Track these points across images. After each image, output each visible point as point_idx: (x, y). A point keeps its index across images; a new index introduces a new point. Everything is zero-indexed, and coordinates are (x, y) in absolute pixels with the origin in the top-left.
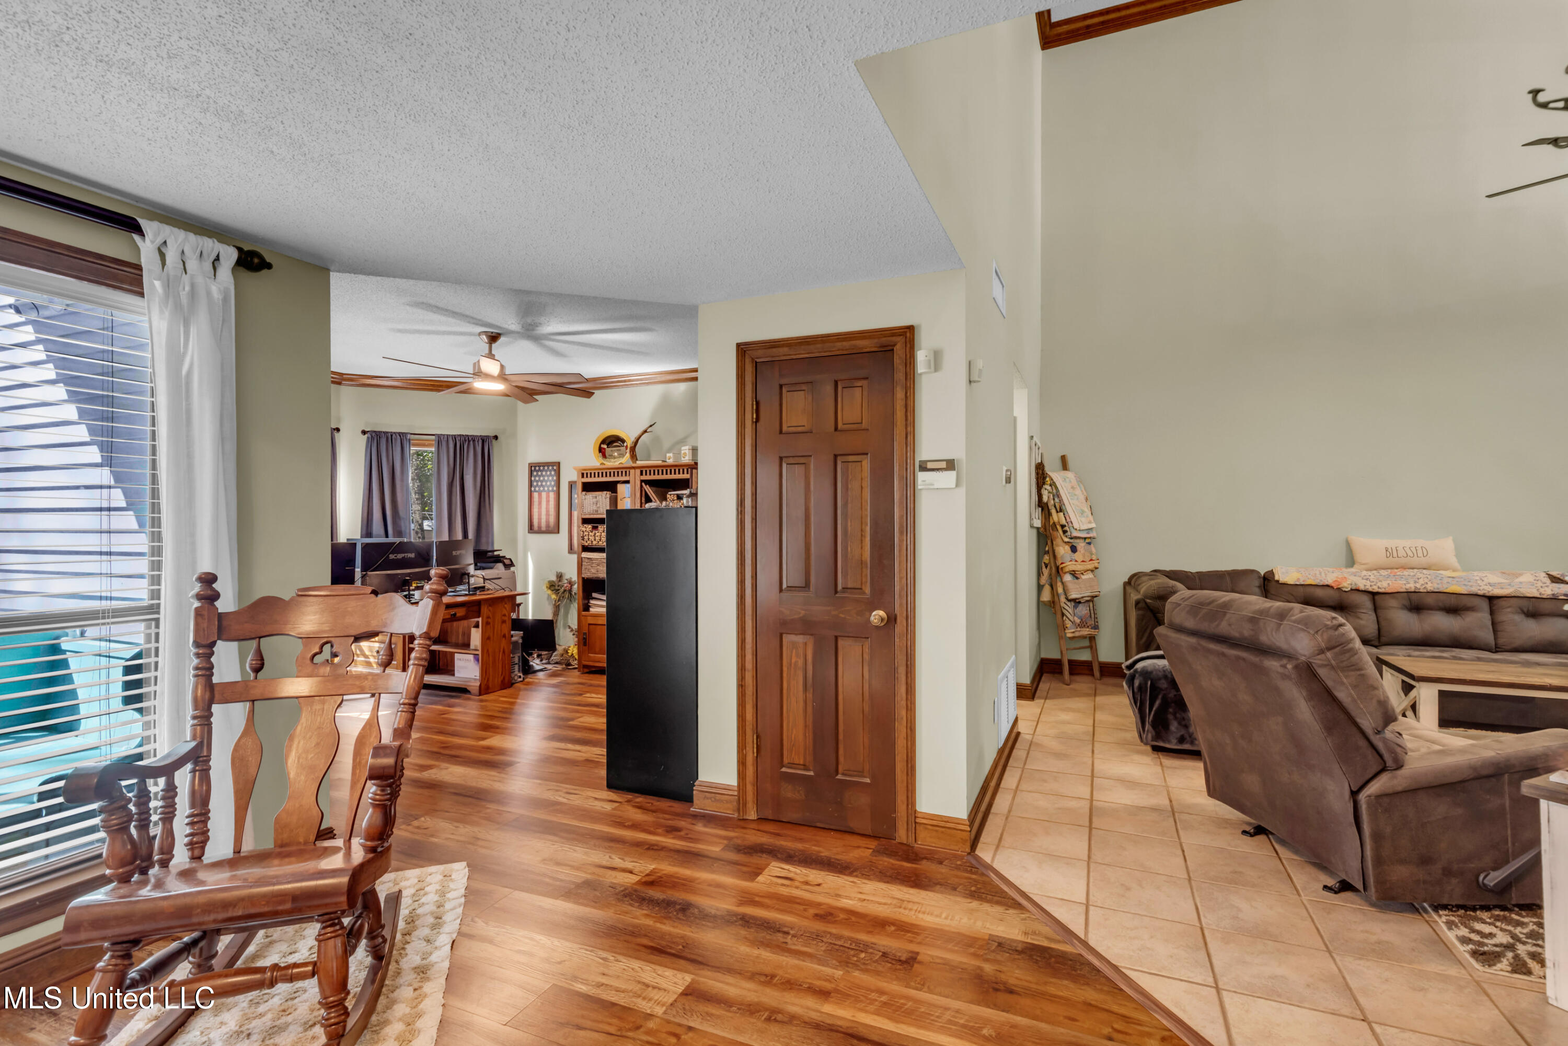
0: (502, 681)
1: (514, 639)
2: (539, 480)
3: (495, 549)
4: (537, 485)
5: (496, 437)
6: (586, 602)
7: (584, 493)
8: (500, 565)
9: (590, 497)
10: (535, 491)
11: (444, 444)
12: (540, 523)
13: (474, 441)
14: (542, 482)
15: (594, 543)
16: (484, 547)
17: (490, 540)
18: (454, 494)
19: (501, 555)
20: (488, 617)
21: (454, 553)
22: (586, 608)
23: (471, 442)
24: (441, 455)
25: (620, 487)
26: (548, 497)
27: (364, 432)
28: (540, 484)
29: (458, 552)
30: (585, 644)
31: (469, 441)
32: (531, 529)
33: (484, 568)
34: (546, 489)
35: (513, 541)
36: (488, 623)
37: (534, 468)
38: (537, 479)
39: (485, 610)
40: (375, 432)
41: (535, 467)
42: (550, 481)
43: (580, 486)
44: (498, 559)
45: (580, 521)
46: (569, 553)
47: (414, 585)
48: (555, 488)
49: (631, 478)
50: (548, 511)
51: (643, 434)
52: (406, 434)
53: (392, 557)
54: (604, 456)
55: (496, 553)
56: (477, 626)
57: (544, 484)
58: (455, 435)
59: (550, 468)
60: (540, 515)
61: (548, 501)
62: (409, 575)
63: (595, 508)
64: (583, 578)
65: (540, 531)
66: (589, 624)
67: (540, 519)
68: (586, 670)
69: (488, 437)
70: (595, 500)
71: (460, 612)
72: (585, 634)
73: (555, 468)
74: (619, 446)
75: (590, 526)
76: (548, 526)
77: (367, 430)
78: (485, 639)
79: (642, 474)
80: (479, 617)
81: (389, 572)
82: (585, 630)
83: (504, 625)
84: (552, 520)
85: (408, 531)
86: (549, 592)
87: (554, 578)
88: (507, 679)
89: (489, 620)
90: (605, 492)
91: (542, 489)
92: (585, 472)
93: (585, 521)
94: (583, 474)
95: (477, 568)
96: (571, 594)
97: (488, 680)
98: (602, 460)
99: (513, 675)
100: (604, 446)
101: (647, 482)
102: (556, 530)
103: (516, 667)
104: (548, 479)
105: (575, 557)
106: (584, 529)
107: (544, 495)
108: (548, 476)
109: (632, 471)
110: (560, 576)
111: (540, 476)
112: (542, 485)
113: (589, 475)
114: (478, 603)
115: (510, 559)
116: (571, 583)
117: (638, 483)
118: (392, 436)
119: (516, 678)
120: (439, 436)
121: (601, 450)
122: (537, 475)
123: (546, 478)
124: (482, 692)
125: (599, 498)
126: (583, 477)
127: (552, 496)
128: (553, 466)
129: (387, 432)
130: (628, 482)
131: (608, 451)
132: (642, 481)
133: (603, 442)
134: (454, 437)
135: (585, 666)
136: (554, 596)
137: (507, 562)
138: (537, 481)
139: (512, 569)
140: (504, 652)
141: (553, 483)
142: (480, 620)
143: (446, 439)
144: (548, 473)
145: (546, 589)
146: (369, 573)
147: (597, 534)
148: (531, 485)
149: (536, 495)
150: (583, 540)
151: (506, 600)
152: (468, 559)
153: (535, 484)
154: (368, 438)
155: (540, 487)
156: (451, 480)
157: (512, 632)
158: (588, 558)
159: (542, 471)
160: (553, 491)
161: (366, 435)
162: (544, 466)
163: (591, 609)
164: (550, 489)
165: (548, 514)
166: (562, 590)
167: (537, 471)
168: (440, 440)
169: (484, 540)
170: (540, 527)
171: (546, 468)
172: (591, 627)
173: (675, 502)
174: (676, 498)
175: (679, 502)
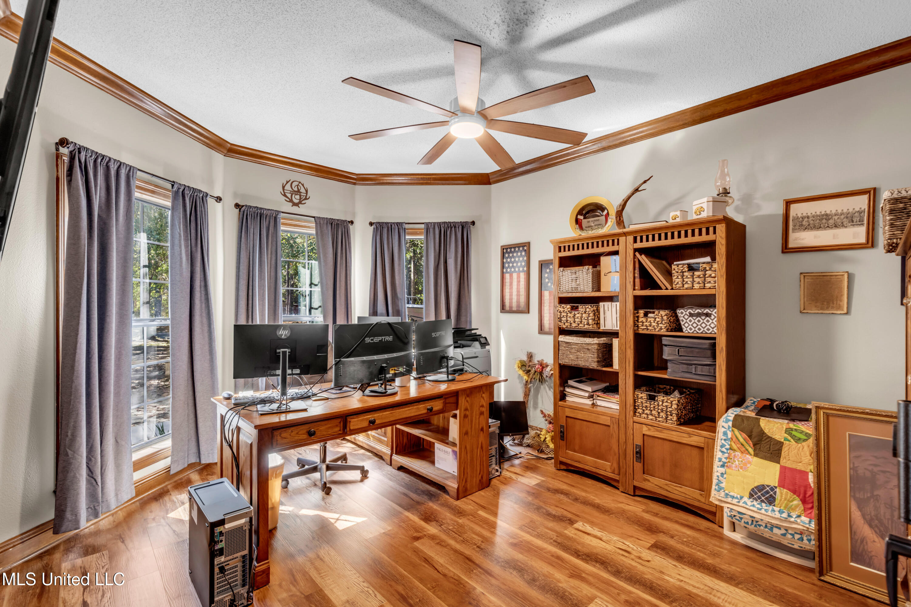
0: (480, 480)
1: (491, 430)
2: (511, 262)
3: (473, 327)
4: (509, 266)
5: (473, 223)
6: (562, 389)
7: (561, 269)
8: (477, 344)
9: (568, 274)
10: (507, 272)
11: (431, 230)
12: (511, 303)
13: (455, 227)
14: (513, 263)
15: (574, 325)
16: (463, 326)
17: (468, 319)
18: (439, 277)
19: (478, 333)
20: (466, 410)
21: (433, 335)
22: (563, 397)
23: (453, 229)
24: (429, 241)
25: (604, 260)
26: (519, 277)
27: (371, 224)
28: (511, 265)
29: (438, 334)
30: (562, 438)
31: (451, 228)
32: (503, 309)
33: (463, 346)
34: (517, 269)
35: (487, 320)
36: (465, 416)
37: (506, 251)
38: (509, 260)
39: (462, 401)
40: (379, 223)
41: (507, 249)
42: (521, 262)
43: (557, 262)
44: (476, 338)
45: (557, 300)
46: (539, 333)
47: (392, 372)
48: (525, 269)
49: (621, 248)
50: (518, 291)
51: (633, 194)
52: (402, 223)
53: (368, 340)
54: (581, 228)
55: (473, 332)
56: (455, 416)
57: (515, 265)
58: (440, 223)
59: (521, 249)
60: (511, 295)
61: (519, 282)
62: (386, 361)
63: (574, 285)
64: (560, 364)
65: (511, 311)
66: (567, 417)
67: (511, 299)
68: (563, 467)
69: (466, 223)
70: (574, 276)
71: (437, 405)
72: (562, 426)
73: (525, 248)
74: (598, 216)
75: (568, 306)
76: (518, 306)
77: (373, 222)
78: (464, 434)
79: (635, 241)
80: (457, 410)
81: (365, 358)
82: (563, 422)
83: (482, 417)
84: (523, 299)
85: (403, 310)
86: (521, 372)
87: (525, 358)
88: (484, 479)
89: (467, 413)
90: (587, 267)
91: (513, 270)
92: (562, 245)
93: (563, 301)
94: (560, 248)
95: (457, 346)
96: (542, 376)
97: (466, 481)
98: (579, 232)
99: (490, 469)
100: (580, 217)
101: (641, 251)
102: (527, 310)
103: (494, 459)
104: (519, 259)
105: (550, 339)
106: (562, 310)
107: (515, 275)
108: (519, 257)
109: (622, 239)
110: (530, 356)
111: (511, 258)
112: (513, 266)
113: (567, 249)
114: (455, 394)
115: (485, 338)
116: (543, 366)
117: (631, 252)
118: (391, 226)
119: (493, 472)
120: (427, 224)
121: (577, 221)
122: (509, 257)
123: (517, 259)
124: (460, 496)
125: (579, 274)
126: (560, 251)
127: (523, 276)
128: (523, 247)
129: (388, 223)
130: (616, 253)
131: (585, 222)
132: (636, 250)
133: (580, 212)
134: (439, 224)
135: (562, 463)
136: (525, 377)
137: (483, 340)
138: (509, 263)
139: (487, 347)
140: (482, 447)
141: (523, 264)
142: (457, 412)
143: (433, 227)
144: (519, 254)
145: (517, 369)
146: (342, 360)
147: (577, 315)
148: (503, 267)
149: (507, 276)
150: (560, 321)
151: (484, 389)
152: (448, 339)
153: (507, 265)
154: (374, 228)
155: (511, 268)
156: (436, 264)
157: (490, 421)
158: (567, 343)
159: (513, 253)
160: (523, 271)
161: (373, 226)
162: (515, 248)
163: (567, 398)
164: (521, 269)
165: (518, 295)
166: (533, 371)
167: (509, 253)
168: (429, 227)
169: (463, 319)
170: (511, 307)
171: (517, 249)
172: (569, 419)
173: (686, 274)
174: (686, 269)
175: (691, 274)
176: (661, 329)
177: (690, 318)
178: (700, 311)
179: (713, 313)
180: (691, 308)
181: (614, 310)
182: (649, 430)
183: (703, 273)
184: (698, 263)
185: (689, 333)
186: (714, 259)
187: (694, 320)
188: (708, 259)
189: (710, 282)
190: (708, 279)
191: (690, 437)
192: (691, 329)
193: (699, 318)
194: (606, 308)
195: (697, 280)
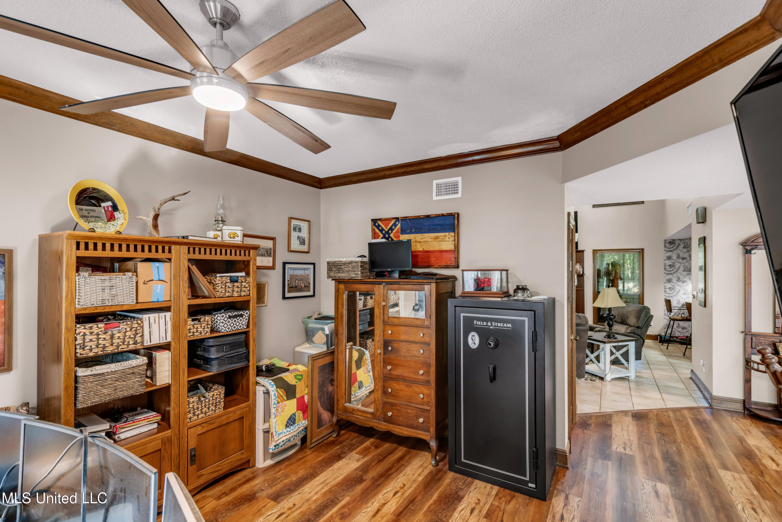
7: (80, 272)
9: (96, 281)
15: (110, 348)
25: (142, 266)
49: (175, 256)
63: (106, 296)
70: (107, 284)
79: (189, 252)
94: (78, 244)
101: (194, 262)
109: (176, 247)
117: (185, 263)
125: (116, 282)
126: (78, 248)
130: (163, 260)
147: (117, 335)
150: (83, 348)
173: (228, 284)
174: (229, 281)
175: (232, 285)
176: (207, 332)
177: (229, 320)
178: (237, 314)
179: (245, 314)
180: (229, 312)
181: (162, 322)
182: (203, 427)
183: (240, 284)
184: (238, 277)
185: (227, 331)
186: (248, 274)
187: (232, 320)
188: (243, 274)
189: (244, 291)
190: (244, 289)
191: (235, 414)
192: (229, 328)
193: (235, 319)
194: (152, 321)
195: (236, 289)
